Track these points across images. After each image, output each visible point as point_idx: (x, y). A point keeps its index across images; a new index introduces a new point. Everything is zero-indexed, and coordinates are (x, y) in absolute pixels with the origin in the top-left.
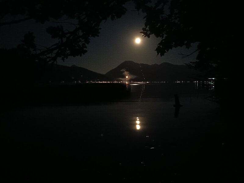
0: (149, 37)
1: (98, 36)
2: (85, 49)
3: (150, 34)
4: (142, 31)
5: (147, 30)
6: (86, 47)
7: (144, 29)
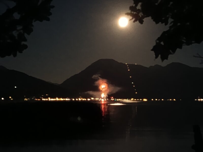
0: (141, 22)
1: (48, 20)
2: (23, 43)
3: (143, 17)
4: (129, 11)
5: (139, 10)
6: (25, 40)
7: (132, 8)
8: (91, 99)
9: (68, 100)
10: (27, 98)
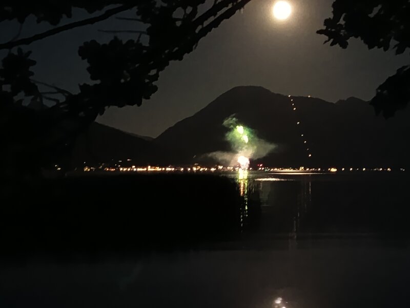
0: (344, 45)
3: (347, 37)
5: (341, 25)
8: (217, 168)
9: (171, 171)
10: (89, 167)
